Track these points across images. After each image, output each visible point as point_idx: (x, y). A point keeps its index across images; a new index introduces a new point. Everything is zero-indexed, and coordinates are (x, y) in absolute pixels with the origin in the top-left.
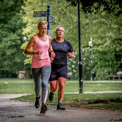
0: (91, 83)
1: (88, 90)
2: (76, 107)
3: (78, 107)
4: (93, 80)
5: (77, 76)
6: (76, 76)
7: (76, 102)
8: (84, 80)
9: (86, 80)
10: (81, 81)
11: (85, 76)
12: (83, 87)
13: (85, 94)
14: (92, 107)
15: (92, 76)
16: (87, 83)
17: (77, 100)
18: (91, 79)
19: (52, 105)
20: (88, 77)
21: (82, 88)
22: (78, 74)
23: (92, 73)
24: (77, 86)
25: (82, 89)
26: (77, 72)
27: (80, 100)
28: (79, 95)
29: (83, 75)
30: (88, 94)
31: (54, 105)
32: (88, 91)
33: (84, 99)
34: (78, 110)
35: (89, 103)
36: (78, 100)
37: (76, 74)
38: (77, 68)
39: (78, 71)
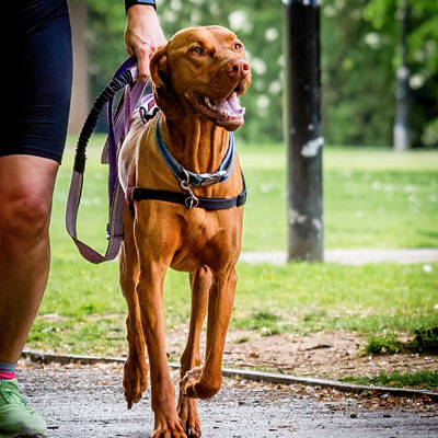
0: (395, 176)
1: (367, 231)
2: (258, 379)
3: (275, 381)
4: (416, 144)
5: (275, 109)
6: (263, 103)
7: (256, 336)
8: (330, 142)
9: (356, 141)
10: (310, 150)
11: (346, 110)
12: (328, 201)
13: (338, 272)
14: (405, 381)
15: (401, 112)
16: (358, 175)
17: (264, 316)
18: (400, 133)
19: (47, 360)
20: (367, 118)
21: (319, 214)
22: (280, 86)
23: (406, 83)
24: (275, 192)
25: (316, 223)
26: (271, 76)
27: (294, 322)
28: (283, 273)
29: (326, 95)
30: (369, 269)
31: (64, 361)
32: (366, 244)
33: (332, 312)
34: (272, 409)
35: (375, 350)
36: (274, 318)
37: (265, 92)
38: (271, 35)
39: (283, 61)
